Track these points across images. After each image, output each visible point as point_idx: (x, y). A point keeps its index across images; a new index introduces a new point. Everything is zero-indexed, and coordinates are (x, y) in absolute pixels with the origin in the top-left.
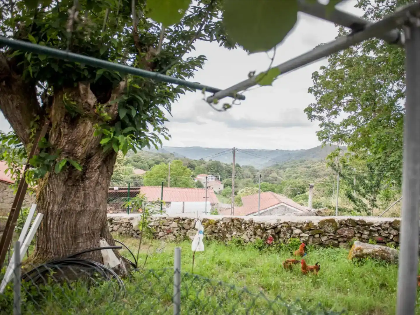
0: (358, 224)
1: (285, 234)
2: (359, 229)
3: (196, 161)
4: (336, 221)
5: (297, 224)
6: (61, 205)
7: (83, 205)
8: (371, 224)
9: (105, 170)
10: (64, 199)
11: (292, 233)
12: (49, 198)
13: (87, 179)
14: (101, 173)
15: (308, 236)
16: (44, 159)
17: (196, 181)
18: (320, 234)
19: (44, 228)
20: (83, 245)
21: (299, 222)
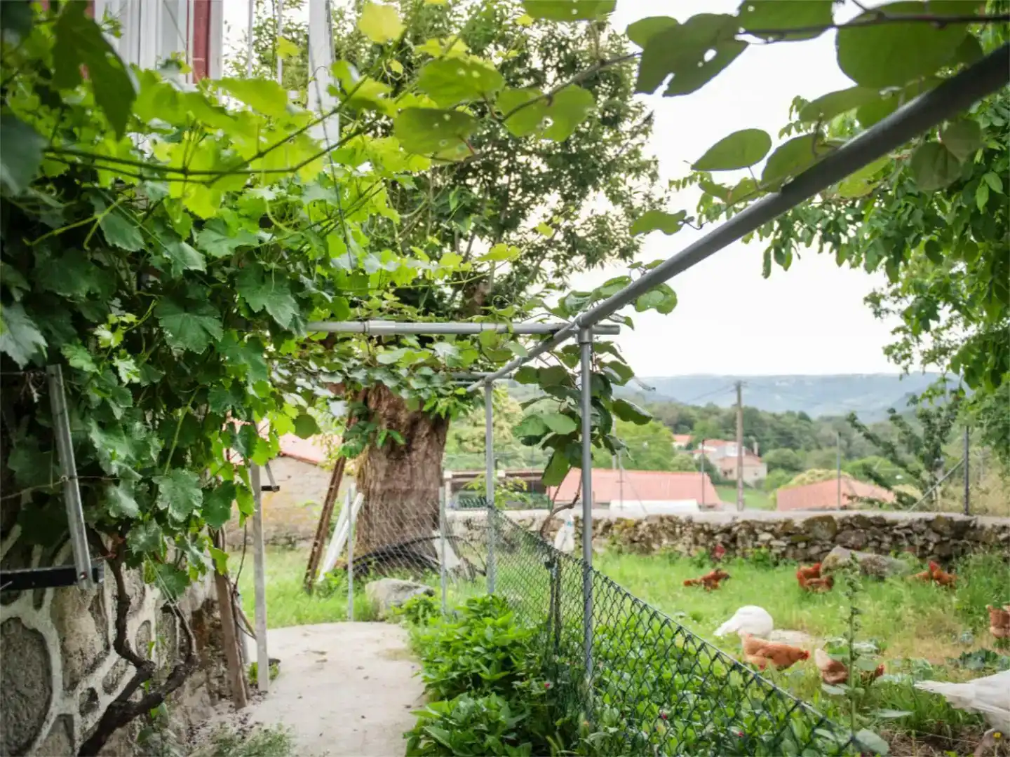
0: (872, 525)
1: (744, 542)
2: (874, 533)
3: (695, 408)
4: (835, 518)
5: (764, 524)
6: (383, 483)
7: (410, 483)
8: (894, 524)
9: (435, 439)
10: (387, 475)
11: (756, 539)
12: (370, 475)
13: (414, 450)
14: (430, 443)
15: (784, 544)
16: (364, 429)
17: (696, 457)
18: (807, 542)
19: (365, 512)
20: (410, 534)
21: (771, 520)
